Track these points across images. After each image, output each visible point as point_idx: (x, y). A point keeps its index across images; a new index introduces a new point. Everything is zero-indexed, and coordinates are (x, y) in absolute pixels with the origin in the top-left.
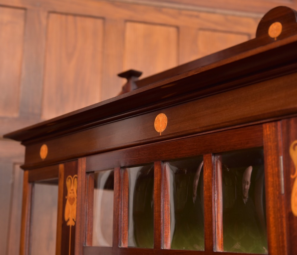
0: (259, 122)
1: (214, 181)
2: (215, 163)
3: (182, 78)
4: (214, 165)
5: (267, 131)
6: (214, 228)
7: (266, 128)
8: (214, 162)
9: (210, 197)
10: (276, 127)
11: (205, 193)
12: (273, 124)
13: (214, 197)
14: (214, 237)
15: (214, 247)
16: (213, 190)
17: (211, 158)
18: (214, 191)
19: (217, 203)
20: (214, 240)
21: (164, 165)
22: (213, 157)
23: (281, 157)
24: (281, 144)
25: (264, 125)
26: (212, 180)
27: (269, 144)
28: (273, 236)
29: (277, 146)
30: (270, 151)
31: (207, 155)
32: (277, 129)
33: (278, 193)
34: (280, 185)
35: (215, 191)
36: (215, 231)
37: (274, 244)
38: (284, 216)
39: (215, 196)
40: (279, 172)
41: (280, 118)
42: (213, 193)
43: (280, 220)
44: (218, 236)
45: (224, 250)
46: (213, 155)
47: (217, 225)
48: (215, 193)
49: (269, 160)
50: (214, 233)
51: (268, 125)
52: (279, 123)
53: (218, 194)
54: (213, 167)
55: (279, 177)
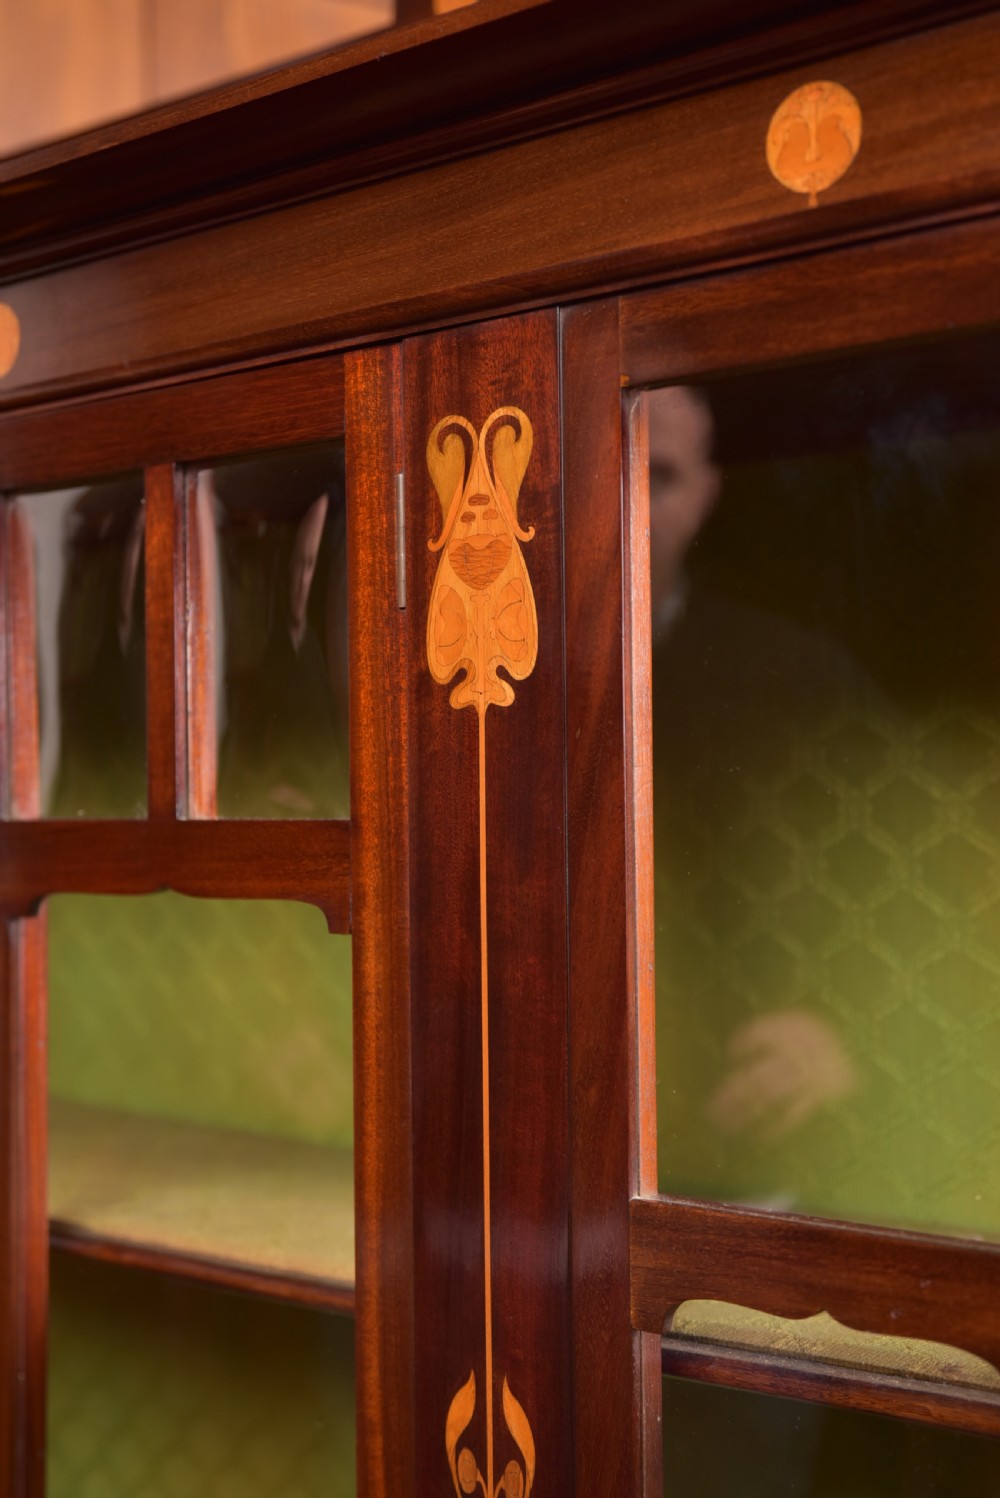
0: (331, 347)
1: (181, 565)
2: (187, 501)
3: (56, 163)
4: (184, 505)
5: (356, 382)
6: (180, 736)
7: (355, 371)
8: (184, 497)
9: (168, 625)
10: (386, 363)
11: (152, 611)
12: (378, 354)
13: (181, 625)
14: (180, 768)
15: (179, 806)
16: (177, 599)
17: (172, 481)
18: (181, 603)
19: (193, 645)
20: (179, 778)
21: (10, 506)
22: (178, 478)
23: (401, 476)
24: (399, 429)
25: (347, 358)
26: (173, 563)
27: (364, 428)
28: (367, 755)
29: (388, 435)
30: (364, 453)
31: (158, 469)
32: (389, 373)
33: (386, 605)
34: (393, 577)
35: (185, 602)
36: (183, 748)
37: (369, 785)
38: (404, 685)
39: (186, 622)
40: (392, 528)
41: (397, 333)
42: (178, 610)
43: (390, 699)
44: (194, 764)
45: (219, 812)
46: (177, 469)
47: (194, 726)
48: (185, 611)
49: (363, 485)
50: (179, 752)
51: (359, 358)
52: (396, 351)
53: (199, 614)
54: (180, 514)
55: (392, 548)
